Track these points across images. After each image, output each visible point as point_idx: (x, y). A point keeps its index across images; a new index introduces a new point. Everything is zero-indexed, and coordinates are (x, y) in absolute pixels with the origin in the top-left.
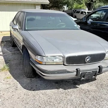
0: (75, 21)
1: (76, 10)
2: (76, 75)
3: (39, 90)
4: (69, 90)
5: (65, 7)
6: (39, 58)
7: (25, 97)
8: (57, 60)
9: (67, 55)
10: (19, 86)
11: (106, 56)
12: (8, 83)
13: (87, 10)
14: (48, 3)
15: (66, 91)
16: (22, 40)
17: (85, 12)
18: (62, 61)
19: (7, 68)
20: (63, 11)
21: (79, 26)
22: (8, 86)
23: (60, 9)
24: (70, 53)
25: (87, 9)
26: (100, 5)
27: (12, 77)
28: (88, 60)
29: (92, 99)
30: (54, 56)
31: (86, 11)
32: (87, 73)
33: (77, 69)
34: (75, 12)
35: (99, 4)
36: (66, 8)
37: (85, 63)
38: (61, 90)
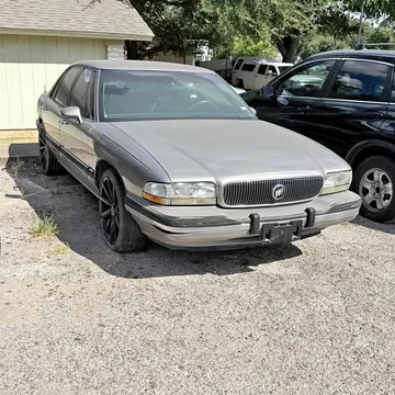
0: (242, 95)
1: (241, 61)
2: (250, 231)
3: (151, 276)
4: (229, 276)
5: (205, 49)
6: (154, 189)
7: (116, 291)
8: (201, 194)
9: (225, 181)
10: (95, 268)
11: (324, 186)
12: (61, 262)
13: (278, 62)
14: (148, 37)
15: (223, 277)
16: (92, 146)
17: (273, 68)
18: (212, 195)
19: (50, 228)
20: (198, 64)
21: (254, 111)
22: (64, 270)
23: (187, 57)
24: (232, 175)
25: (280, 56)
26: (324, 43)
27: (69, 250)
28: (279, 193)
29: (290, 293)
30: (194, 183)
31: (276, 65)
32: (276, 225)
33: (251, 216)
34: (237, 68)
35: (322, 38)
36: (206, 53)
37: (272, 201)
38: (208, 276)
